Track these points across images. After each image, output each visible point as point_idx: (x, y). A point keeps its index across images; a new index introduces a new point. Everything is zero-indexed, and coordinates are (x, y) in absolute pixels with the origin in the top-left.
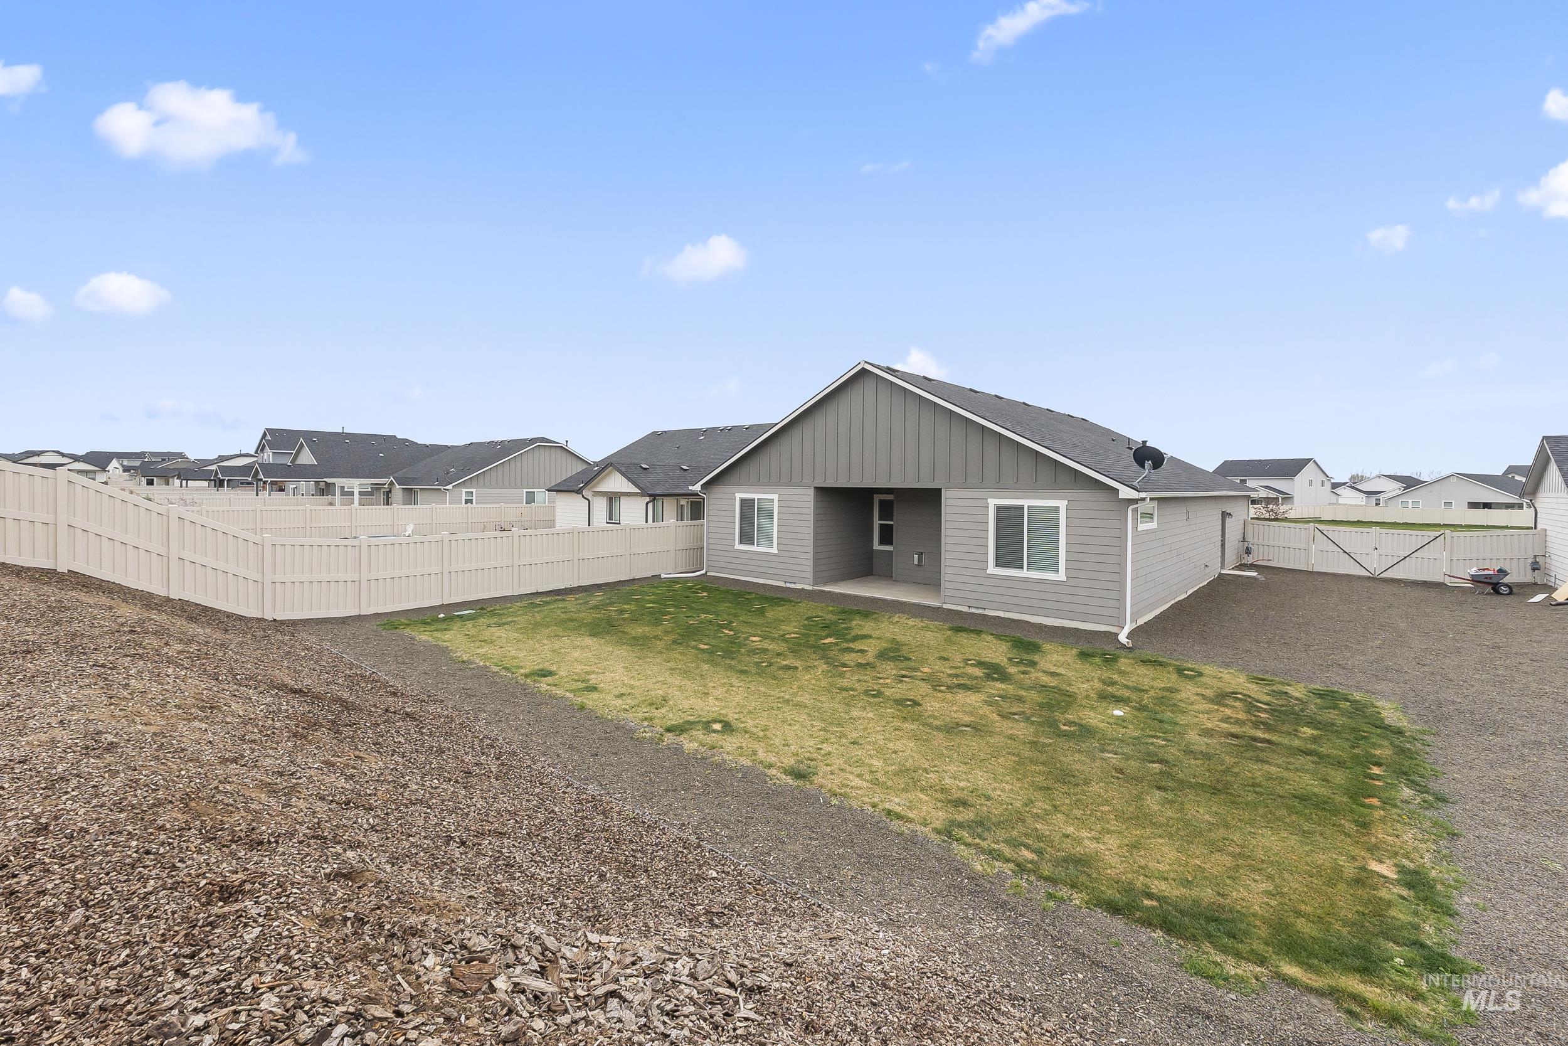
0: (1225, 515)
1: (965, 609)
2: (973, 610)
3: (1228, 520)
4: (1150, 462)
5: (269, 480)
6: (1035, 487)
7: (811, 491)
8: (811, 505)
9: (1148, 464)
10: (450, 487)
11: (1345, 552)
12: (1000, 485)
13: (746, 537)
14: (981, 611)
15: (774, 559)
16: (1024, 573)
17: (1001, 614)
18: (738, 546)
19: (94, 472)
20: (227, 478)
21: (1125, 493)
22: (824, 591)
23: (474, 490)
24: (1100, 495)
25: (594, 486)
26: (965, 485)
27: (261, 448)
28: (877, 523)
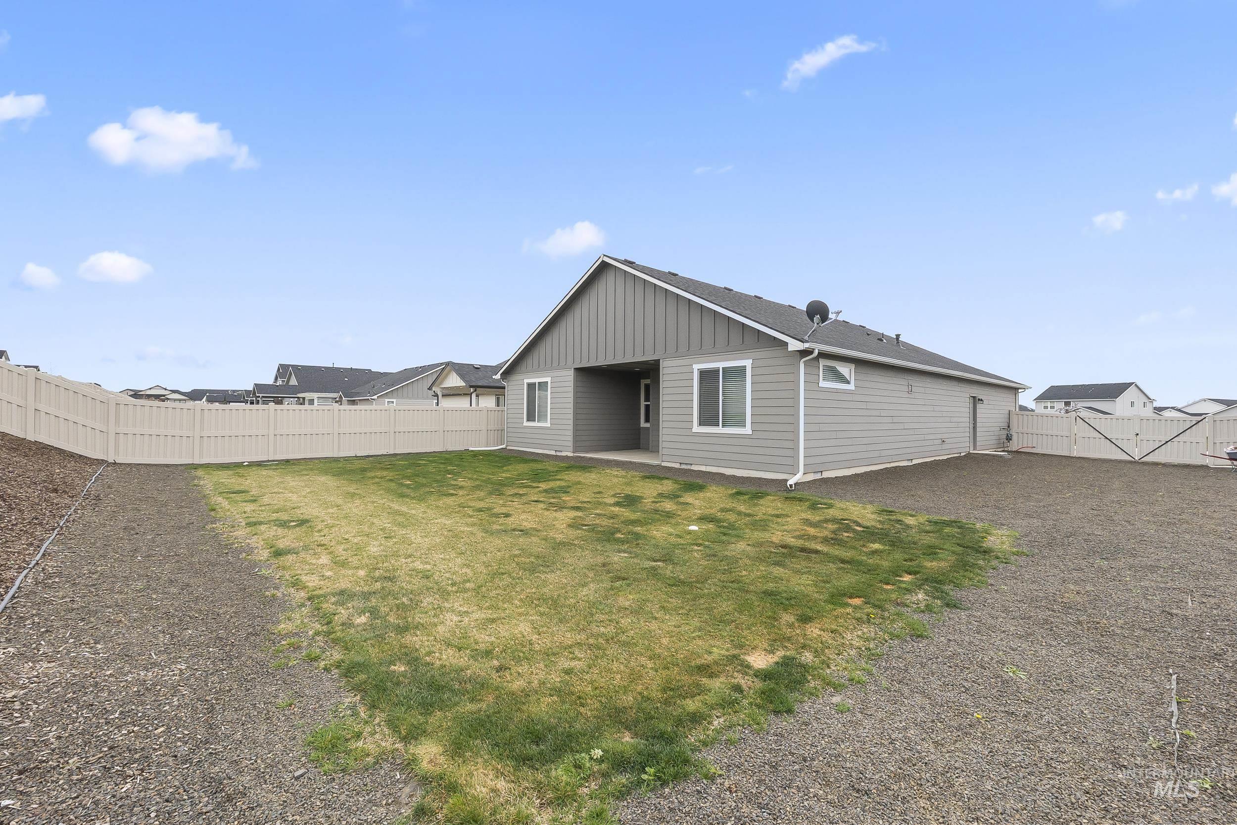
0: (976, 401)
1: (677, 466)
2: (683, 467)
3: (979, 406)
4: (818, 316)
5: (261, 395)
6: (729, 350)
7: (571, 373)
8: (571, 384)
9: (817, 318)
10: (375, 397)
11: (1106, 438)
12: (702, 352)
13: (531, 417)
14: (688, 467)
15: (548, 432)
16: (719, 430)
17: (703, 468)
18: (526, 424)
19: (185, 400)
20: (249, 399)
21: (794, 345)
22: (580, 457)
23: (394, 400)
24: (777, 352)
25: (441, 383)
26: (677, 355)
27: (276, 379)
28: (643, 403)
